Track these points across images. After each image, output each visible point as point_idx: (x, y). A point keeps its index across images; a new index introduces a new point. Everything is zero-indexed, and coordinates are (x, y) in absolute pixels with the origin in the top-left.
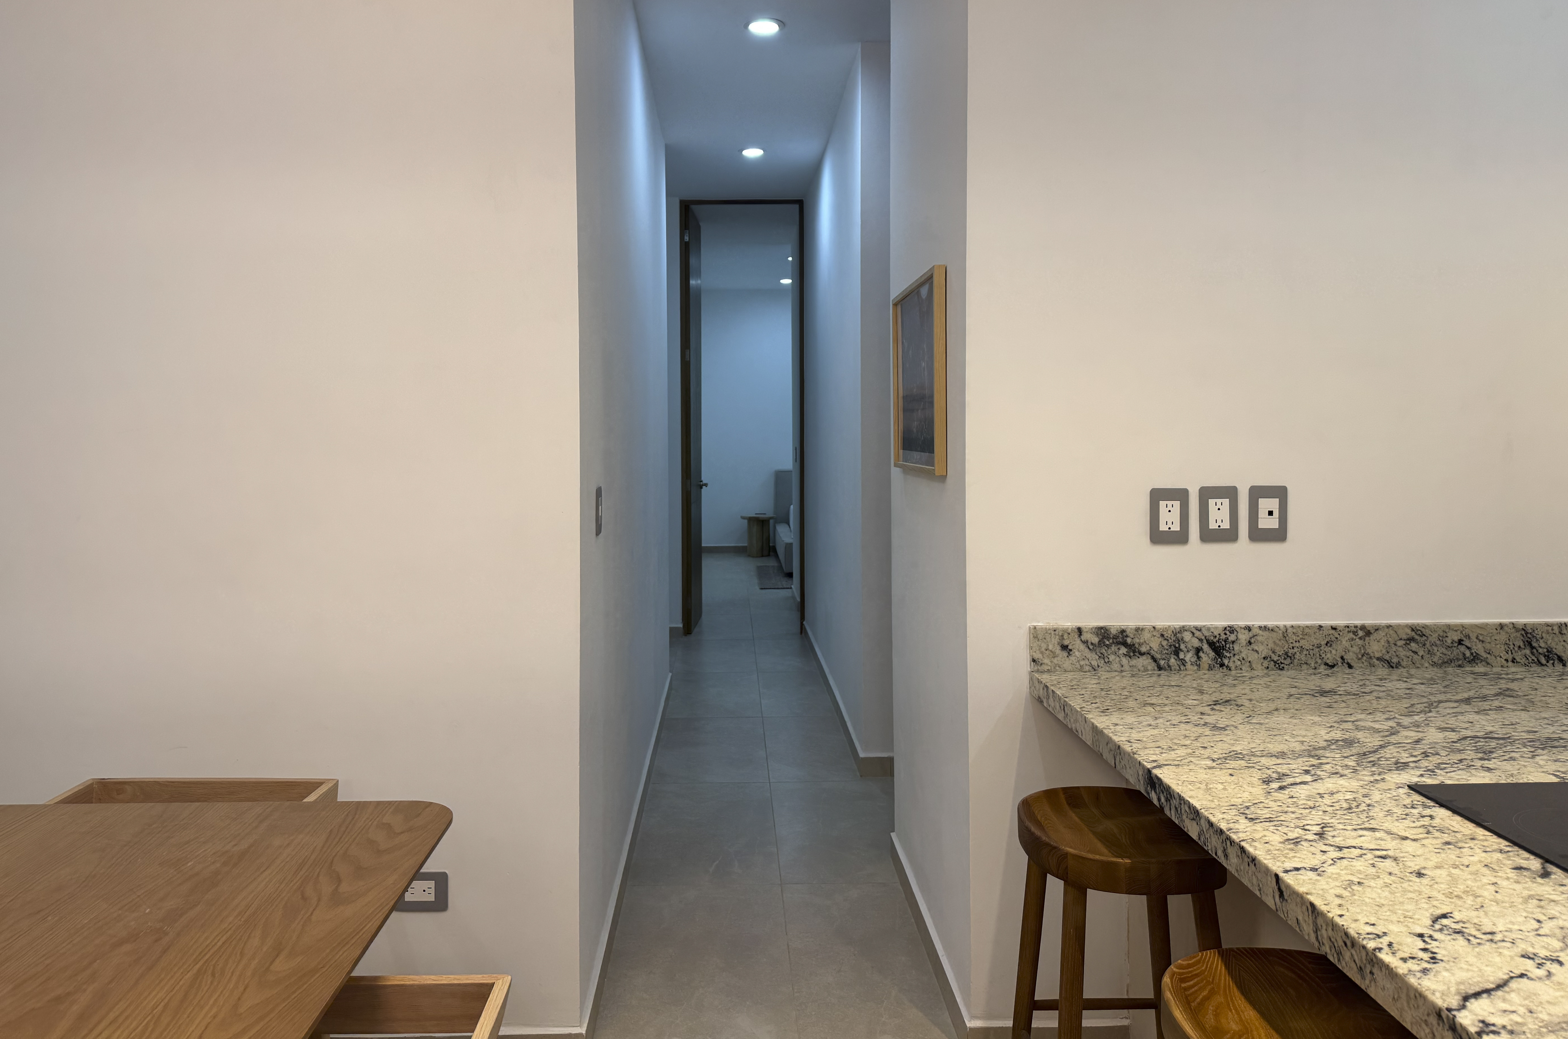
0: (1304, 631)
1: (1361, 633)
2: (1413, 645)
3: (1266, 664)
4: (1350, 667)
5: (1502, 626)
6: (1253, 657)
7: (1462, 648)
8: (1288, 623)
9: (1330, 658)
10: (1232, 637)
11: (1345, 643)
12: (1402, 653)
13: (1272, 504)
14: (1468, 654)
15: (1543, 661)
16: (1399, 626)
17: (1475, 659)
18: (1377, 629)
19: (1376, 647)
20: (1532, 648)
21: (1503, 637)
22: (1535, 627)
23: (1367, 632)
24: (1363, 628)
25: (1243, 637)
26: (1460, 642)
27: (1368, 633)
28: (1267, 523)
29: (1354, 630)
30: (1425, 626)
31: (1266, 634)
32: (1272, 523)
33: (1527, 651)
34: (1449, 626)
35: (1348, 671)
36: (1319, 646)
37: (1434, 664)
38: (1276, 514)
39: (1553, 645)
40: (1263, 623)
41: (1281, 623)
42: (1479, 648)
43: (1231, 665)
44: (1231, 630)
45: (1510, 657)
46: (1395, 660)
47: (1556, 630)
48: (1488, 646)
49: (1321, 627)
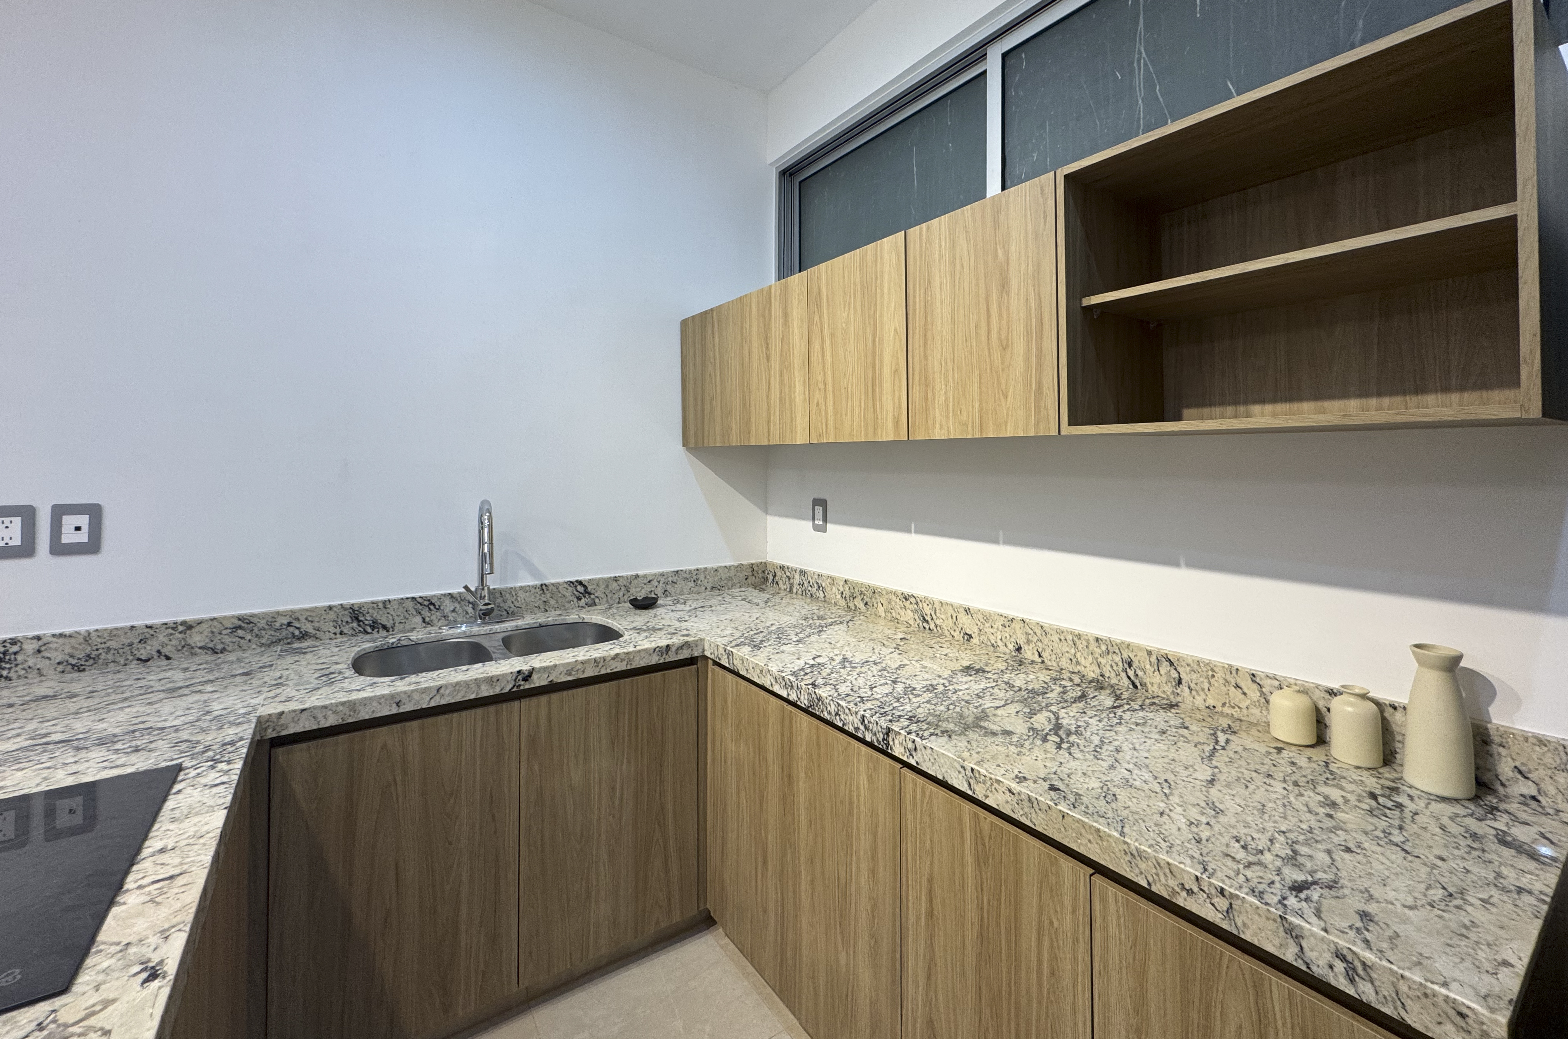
0: (113, 633)
1: (181, 628)
2: (240, 633)
3: (60, 668)
4: (168, 658)
5: (330, 608)
6: (42, 664)
7: (291, 629)
8: (92, 628)
9: (143, 654)
10: (15, 648)
11: (161, 638)
12: (227, 640)
13: (81, 520)
14: (297, 632)
15: (369, 630)
16: (225, 618)
17: (304, 636)
18: (200, 623)
19: (197, 639)
20: (360, 621)
21: (332, 615)
22: (361, 606)
23: (188, 626)
24: (183, 623)
25: (30, 647)
26: (289, 624)
27: (190, 627)
28: (73, 537)
29: (174, 626)
30: (253, 615)
31: (61, 641)
32: (80, 537)
33: (355, 625)
34: (278, 613)
35: (165, 662)
36: (131, 645)
37: (262, 645)
38: (86, 528)
39: (378, 617)
40: (57, 631)
41: (83, 629)
42: (308, 628)
43: (12, 675)
44: (14, 642)
45: (338, 630)
46: (220, 647)
47: (381, 605)
48: (317, 625)
49: (133, 627)
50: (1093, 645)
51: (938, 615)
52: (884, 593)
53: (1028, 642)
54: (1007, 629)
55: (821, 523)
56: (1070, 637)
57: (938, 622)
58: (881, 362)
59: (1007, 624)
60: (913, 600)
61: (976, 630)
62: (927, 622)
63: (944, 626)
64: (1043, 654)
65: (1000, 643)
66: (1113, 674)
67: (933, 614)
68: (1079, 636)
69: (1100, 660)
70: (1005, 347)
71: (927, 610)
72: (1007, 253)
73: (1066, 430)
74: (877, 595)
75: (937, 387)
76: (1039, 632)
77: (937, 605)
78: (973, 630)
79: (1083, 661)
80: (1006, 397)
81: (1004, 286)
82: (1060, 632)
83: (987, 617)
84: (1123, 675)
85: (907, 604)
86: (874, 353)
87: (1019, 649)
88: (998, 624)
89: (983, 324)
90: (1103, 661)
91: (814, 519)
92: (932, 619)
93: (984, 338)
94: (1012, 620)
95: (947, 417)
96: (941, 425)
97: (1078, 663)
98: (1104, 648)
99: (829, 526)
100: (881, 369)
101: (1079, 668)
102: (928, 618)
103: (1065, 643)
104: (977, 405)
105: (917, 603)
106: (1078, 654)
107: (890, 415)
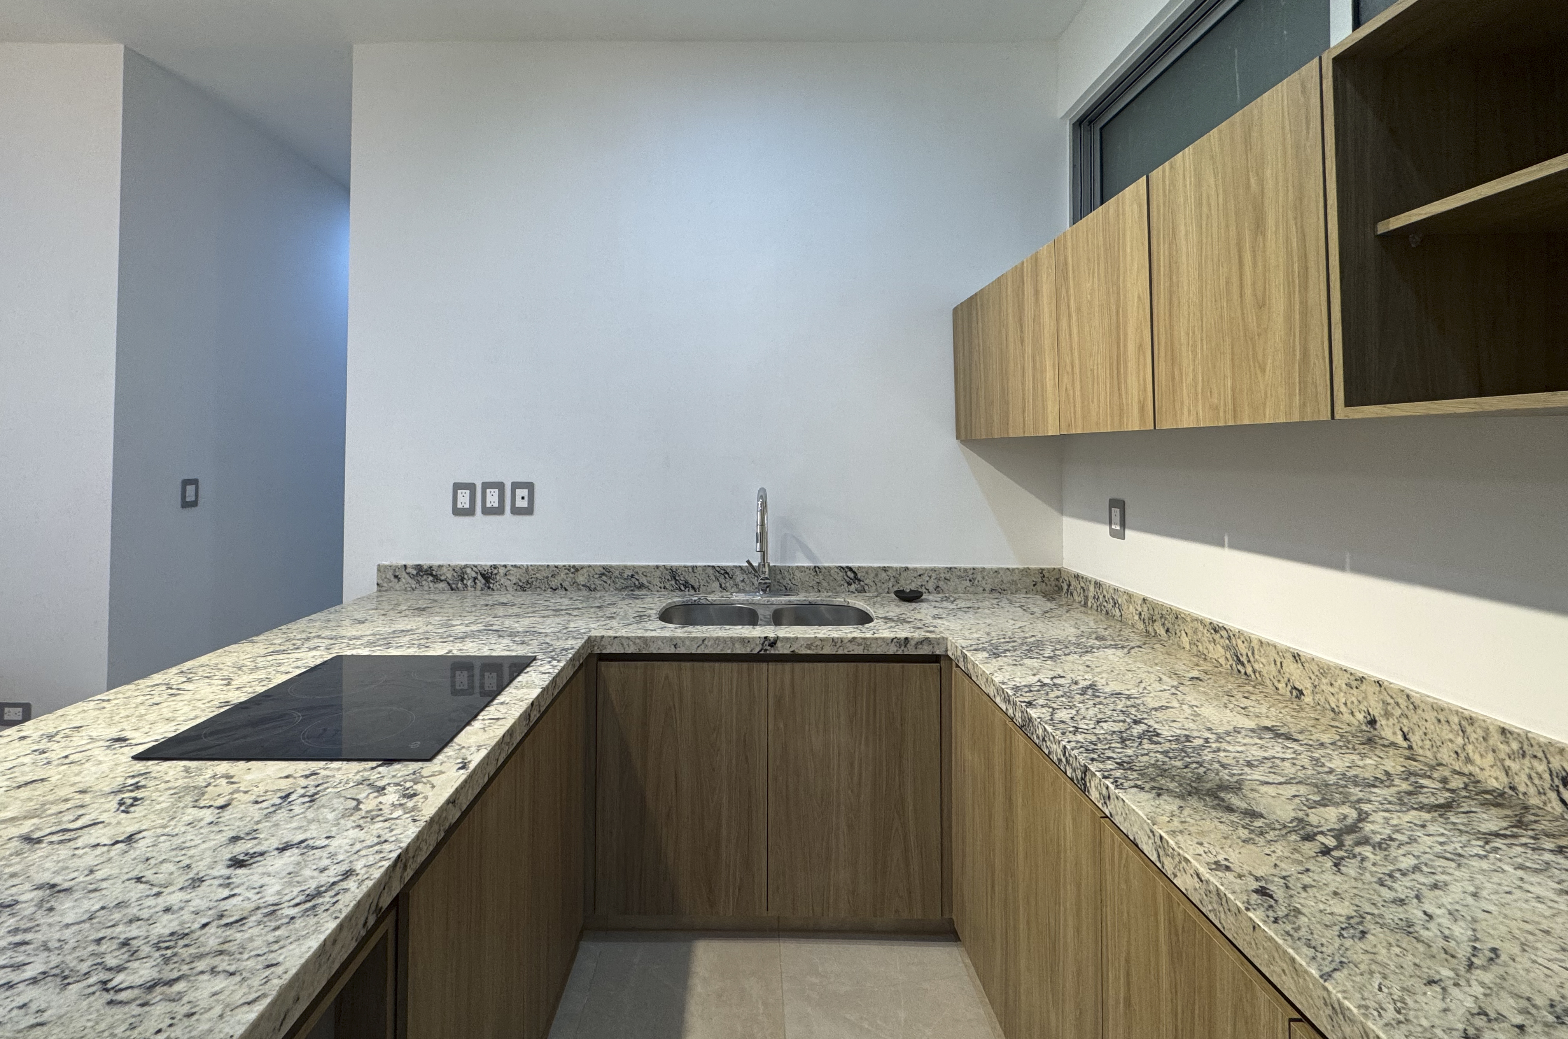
0: (538, 568)
1: (572, 570)
2: (604, 578)
3: (515, 587)
4: (566, 590)
5: (657, 567)
6: (508, 583)
7: (633, 580)
8: (530, 563)
9: (553, 584)
10: (495, 571)
11: (563, 575)
12: (598, 582)
13: (524, 492)
14: (637, 583)
15: (683, 588)
16: (596, 566)
17: (641, 586)
18: (582, 567)
19: (581, 579)
20: (676, 580)
21: (658, 573)
22: (678, 568)
23: (576, 569)
24: (574, 567)
25: (502, 571)
26: (632, 576)
27: (577, 570)
28: (522, 504)
29: (568, 568)
30: (611, 567)
31: (515, 569)
32: (524, 504)
33: (673, 582)
34: (626, 567)
35: (564, 592)
36: (547, 577)
37: (617, 589)
38: (526, 498)
39: (689, 579)
40: (513, 563)
41: (525, 564)
42: (644, 580)
43: (495, 588)
44: (495, 567)
45: (662, 586)
46: (593, 586)
47: (690, 570)
48: (649, 579)
49: (548, 566)
50: (1495, 739)
51: (1257, 657)
52: (1189, 619)
53: (1387, 715)
54: (1355, 691)
55: (1118, 528)
56: (1455, 719)
57: (1256, 666)
58: (1126, 335)
59: (1354, 684)
60: (1224, 633)
61: (1309, 685)
62: (1243, 664)
63: (1264, 673)
64: (1409, 736)
65: (1343, 709)
66: (1532, 790)
67: (1250, 654)
68: (1471, 721)
69: (1508, 762)
70: (1262, 304)
71: (1243, 649)
72: (1261, 182)
73: (1342, 412)
74: (1180, 622)
75: (1185, 364)
76: (1403, 702)
77: (1255, 644)
78: (1305, 685)
79: (1476, 758)
80: (1263, 371)
81: (1259, 225)
82: (1438, 709)
83: (1324, 670)
84: (1553, 795)
85: (1217, 636)
86: (1118, 327)
87: (1372, 722)
88: (1341, 682)
89: (1235, 280)
90: (1514, 766)
91: (1110, 524)
92: (1249, 661)
93: (1236, 296)
94: (1362, 679)
95: (1196, 399)
96: (1189, 411)
97: (1468, 760)
98: (1515, 746)
99: (1128, 533)
100: (1125, 346)
101: (1470, 768)
102: (1244, 659)
103: (1446, 726)
104: (1229, 383)
105: (1229, 638)
106: (1470, 748)
107: (1136, 399)
